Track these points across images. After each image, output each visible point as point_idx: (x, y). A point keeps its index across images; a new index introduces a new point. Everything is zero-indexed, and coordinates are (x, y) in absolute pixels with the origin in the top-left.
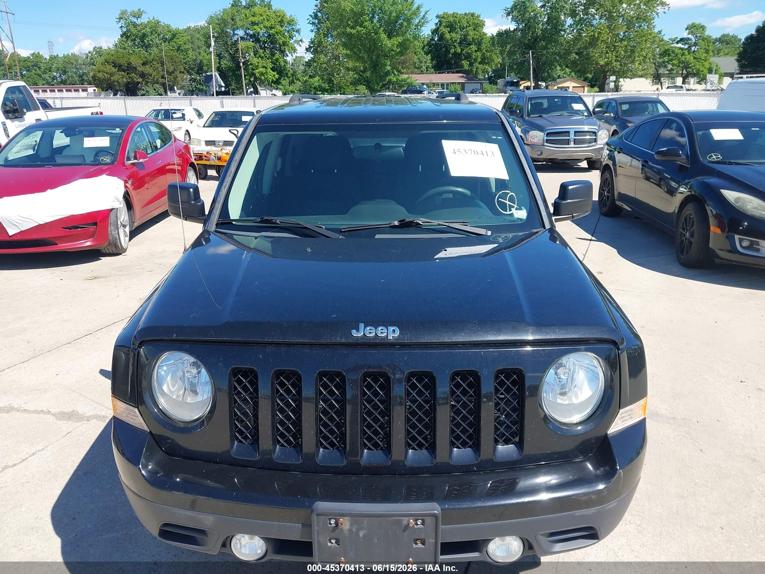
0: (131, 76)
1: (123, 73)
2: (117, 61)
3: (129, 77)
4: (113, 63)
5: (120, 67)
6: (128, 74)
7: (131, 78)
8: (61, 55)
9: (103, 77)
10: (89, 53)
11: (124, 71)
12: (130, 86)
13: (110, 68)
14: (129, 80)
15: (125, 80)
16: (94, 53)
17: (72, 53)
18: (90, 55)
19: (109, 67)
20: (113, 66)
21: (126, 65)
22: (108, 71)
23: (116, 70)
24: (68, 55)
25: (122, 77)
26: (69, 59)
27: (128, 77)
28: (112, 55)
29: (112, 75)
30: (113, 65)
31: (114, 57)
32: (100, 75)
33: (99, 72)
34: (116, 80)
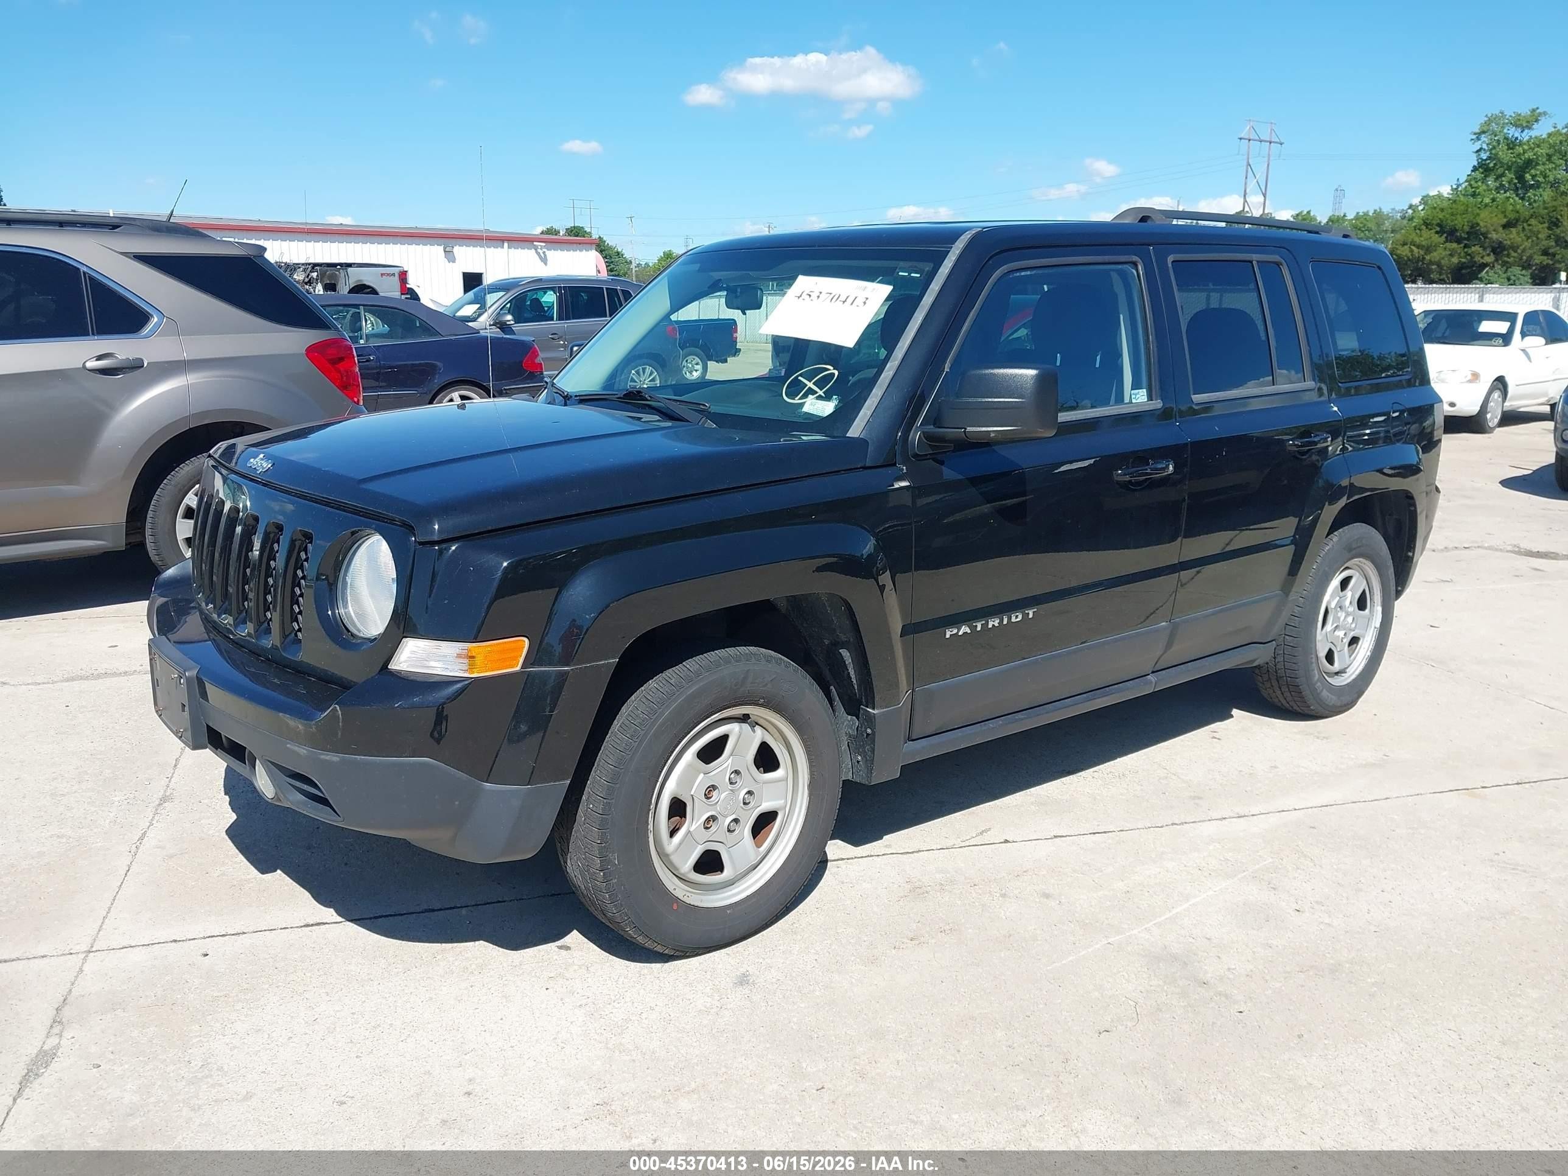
0: (1470, 252)
1: (1455, 245)
2: (1449, 221)
3: (1466, 253)
4: (1439, 225)
5: (1450, 233)
6: (1466, 246)
7: (1469, 255)
8: (1351, 216)
9: (1409, 254)
10: (1409, 208)
11: (1459, 241)
12: (1464, 271)
13: (1430, 237)
14: (1463, 260)
15: (1455, 260)
16: (1421, 208)
17: (1375, 211)
18: (1410, 211)
19: (1426, 233)
20: (1437, 232)
21: (1466, 228)
22: (1423, 243)
23: (1443, 238)
24: (1366, 214)
25: (1451, 255)
26: (1365, 222)
27: (1462, 254)
28: (1442, 210)
29: (1428, 250)
30: (1438, 229)
31: (1443, 214)
32: (1404, 251)
33: (1404, 244)
34: (1436, 260)
